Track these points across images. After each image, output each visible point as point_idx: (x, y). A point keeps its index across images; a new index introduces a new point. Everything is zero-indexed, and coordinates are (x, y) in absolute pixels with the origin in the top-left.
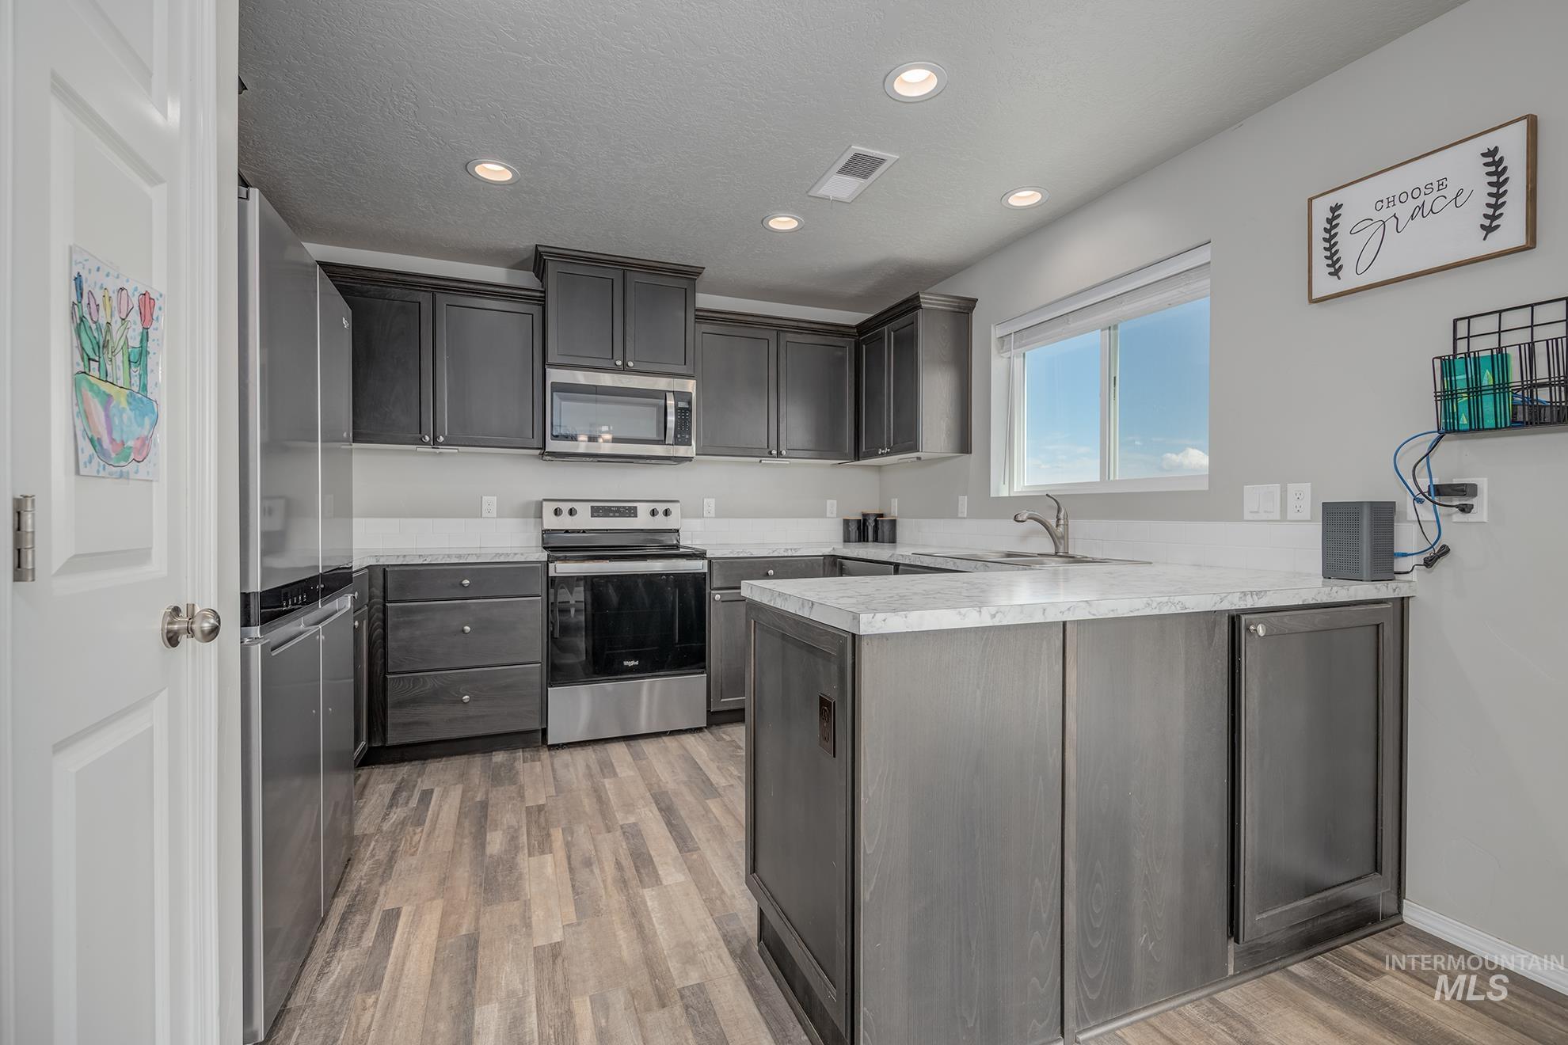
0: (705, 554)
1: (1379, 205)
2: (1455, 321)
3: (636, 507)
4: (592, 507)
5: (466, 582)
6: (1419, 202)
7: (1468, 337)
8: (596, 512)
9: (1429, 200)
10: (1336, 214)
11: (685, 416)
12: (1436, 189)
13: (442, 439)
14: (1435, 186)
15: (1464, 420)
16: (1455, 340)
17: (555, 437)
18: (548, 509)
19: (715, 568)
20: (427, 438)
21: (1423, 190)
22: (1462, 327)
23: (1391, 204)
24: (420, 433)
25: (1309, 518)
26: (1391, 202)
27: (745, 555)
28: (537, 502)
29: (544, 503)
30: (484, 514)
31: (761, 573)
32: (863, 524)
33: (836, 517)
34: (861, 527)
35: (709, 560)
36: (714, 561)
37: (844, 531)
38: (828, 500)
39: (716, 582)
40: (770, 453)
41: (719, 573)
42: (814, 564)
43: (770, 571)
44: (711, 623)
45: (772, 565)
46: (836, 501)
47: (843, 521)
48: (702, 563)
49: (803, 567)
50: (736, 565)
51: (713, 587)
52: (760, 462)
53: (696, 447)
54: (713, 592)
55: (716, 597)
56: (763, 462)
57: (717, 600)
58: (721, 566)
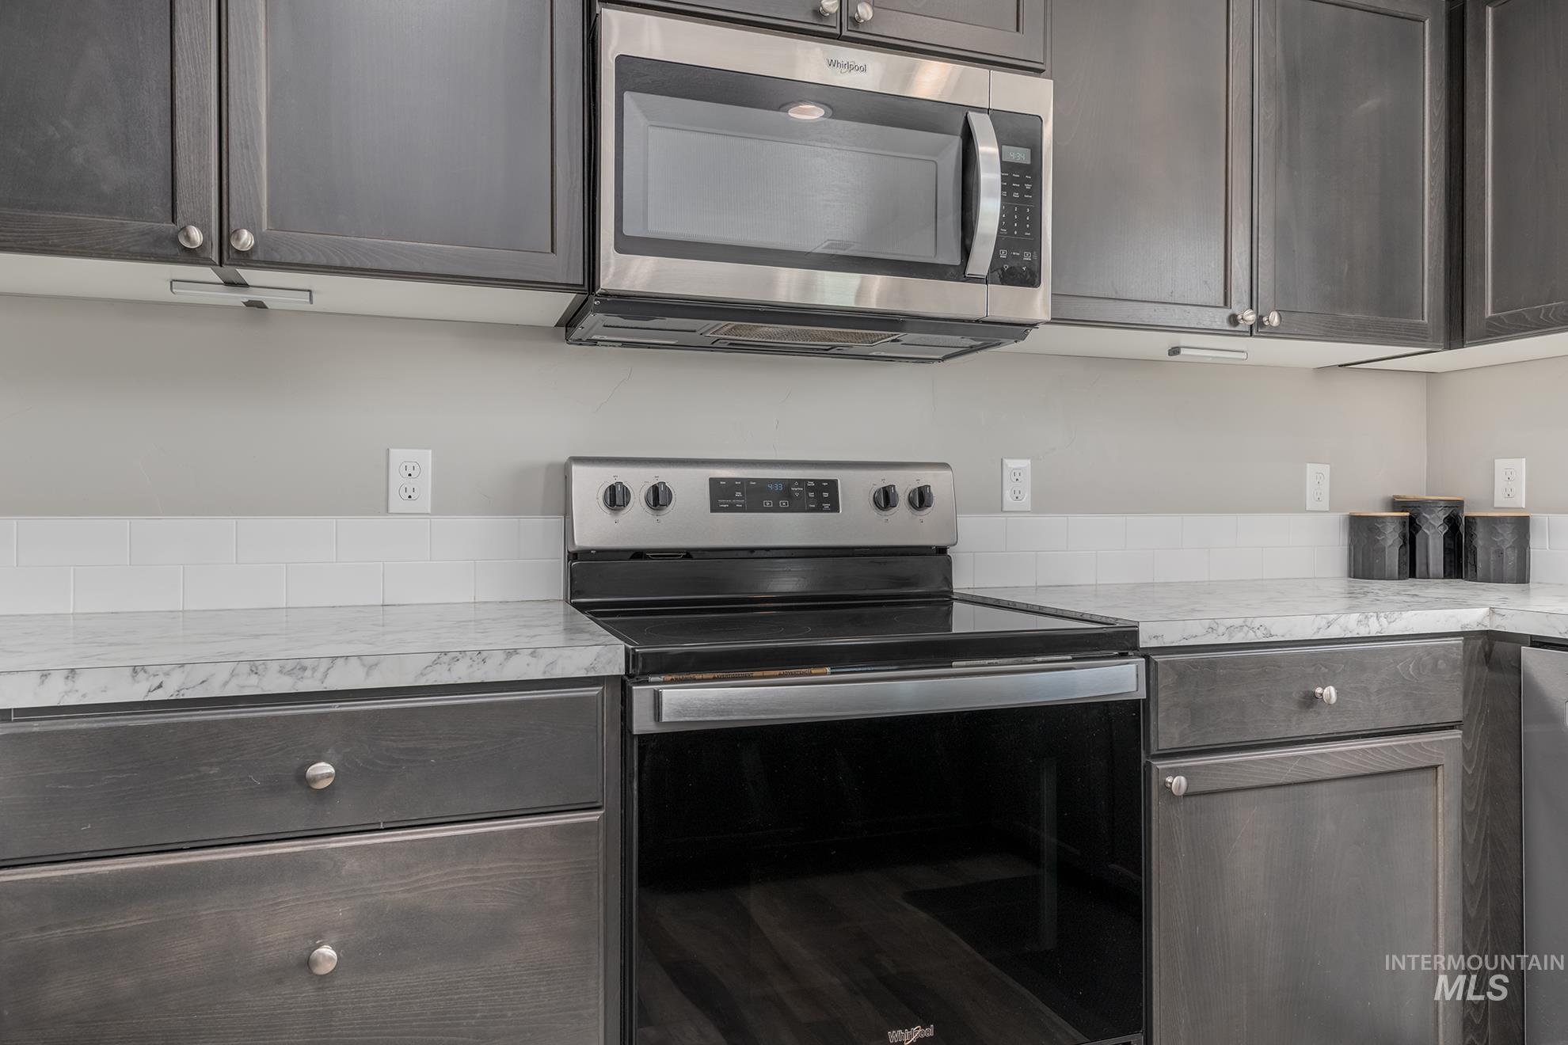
0: (1136, 634)
3: (833, 484)
4: (714, 482)
5: (323, 770)
8: (724, 496)
11: (1023, 191)
13: (246, 239)
17: (627, 244)
18: (588, 484)
19: (1165, 681)
20: (196, 235)
24: (174, 220)
27: (1251, 638)
28: (550, 467)
29: (576, 469)
30: (397, 503)
31: (1296, 696)
32: (1411, 529)
33: (1328, 510)
34: (1404, 536)
35: (1147, 658)
36: (1158, 658)
37: (1352, 548)
38: (1308, 465)
39: (1165, 730)
40: (1234, 320)
41: (1175, 699)
42: (1440, 662)
43: (1324, 689)
44: (1154, 868)
45: (1326, 667)
46: (1328, 466)
47: (1348, 522)
48: (1133, 666)
49: (1411, 673)
50: (1225, 671)
51: (1158, 750)
52: (1175, 351)
53: (1052, 294)
54: (1160, 765)
55: (1171, 784)
56: (1183, 351)
57: (1173, 791)
58: (1182, 674)
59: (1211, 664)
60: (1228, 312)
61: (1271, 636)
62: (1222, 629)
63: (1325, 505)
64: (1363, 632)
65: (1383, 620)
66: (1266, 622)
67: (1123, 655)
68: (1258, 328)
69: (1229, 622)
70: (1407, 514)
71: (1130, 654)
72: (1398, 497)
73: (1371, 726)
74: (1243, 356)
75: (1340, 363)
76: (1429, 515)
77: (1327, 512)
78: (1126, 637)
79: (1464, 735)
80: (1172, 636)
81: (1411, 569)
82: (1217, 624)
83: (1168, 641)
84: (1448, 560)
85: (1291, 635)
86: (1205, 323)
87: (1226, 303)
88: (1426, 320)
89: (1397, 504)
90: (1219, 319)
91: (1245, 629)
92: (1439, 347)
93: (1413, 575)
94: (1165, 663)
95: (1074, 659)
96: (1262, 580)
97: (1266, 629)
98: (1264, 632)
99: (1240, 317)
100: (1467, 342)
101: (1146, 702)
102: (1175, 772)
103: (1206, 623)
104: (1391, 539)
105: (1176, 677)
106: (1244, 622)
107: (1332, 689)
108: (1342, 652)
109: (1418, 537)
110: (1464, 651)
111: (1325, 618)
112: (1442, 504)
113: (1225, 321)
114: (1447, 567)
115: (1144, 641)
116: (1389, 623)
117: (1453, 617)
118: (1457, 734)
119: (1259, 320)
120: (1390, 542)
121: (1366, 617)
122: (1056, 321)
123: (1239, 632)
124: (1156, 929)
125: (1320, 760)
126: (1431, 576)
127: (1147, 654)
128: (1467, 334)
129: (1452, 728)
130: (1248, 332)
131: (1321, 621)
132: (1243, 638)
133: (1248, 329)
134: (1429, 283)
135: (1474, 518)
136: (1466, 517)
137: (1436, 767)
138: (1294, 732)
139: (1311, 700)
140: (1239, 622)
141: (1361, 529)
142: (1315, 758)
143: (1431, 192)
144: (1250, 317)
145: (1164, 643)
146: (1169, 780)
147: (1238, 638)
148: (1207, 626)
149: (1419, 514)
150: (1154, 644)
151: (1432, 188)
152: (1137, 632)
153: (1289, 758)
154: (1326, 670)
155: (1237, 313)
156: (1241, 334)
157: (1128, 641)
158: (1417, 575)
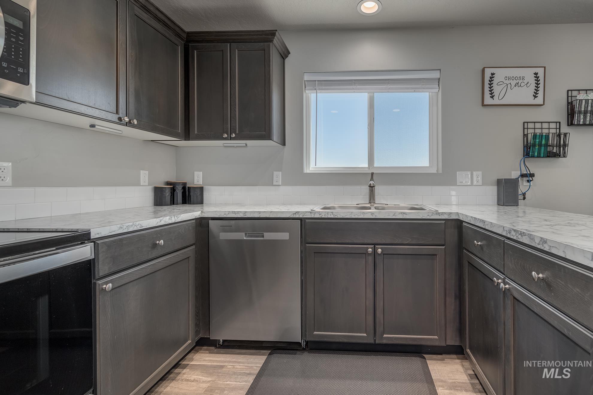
0: (89, 234)
1: (506, 78)
2: (524, 123)
6: (517, 81)
7: (528, 128)
9: (520, 82)
10: (493, 76)
11: (17, 39)
12: (522, 79)
14: (522, 78)
15: (536, 154)
16: (524, 128)
21: (518, 78)
22: (526, 124)
23: (509, 79)
25: (481, 184)
26: (509, 78)
31: (150, 245)
32: (173, 191)
33: (147, 185)
34: (171, 193)
35: (94, 242)
36: (99, 242)
37: (156, 197)
38: (141, 171)
39: (102, 268)
40: (120, 119)
41: (106, 256)
42: (190, 227)
43: (159, 241)
44: (97, 322)
45: (159, 234)
46: (148, 171)
47: (154, 189)
48: (89, 247)
49: (183, 231)
50: (126, 242)
51: (99, 276)
52: (93, 126)
53: (36, 91)
54: (100, 282)
55: (105, 288)
56: (96, 127)
57: (106, 289)
58: (109, 246)
59: (121, 240)
60: (117, 116)
61: (142, 227)
62: (125, 227)
63: (147, 184)
64: (170, 222)
65: (176, 217)
66: (140, 222)
67: (82, 243)
68: (129, 124)
69: (127, 224)
70: (172, 186)
71: (86, 242)
72: (169, 181)
73: (172, 250)
74: (121, 132)
75: (152, 140)
76: (178, 186)
77: (147, 186)
78: (85, 236)
79: (195, 247)
80: (105, 231)
81: (173, 202)
82: (123, 225)
83: (103, 234)
84: (183, 199)
85: (149, 226)
86: (109, 118)
87: (117, 113)
88: (180, 131)
89: (168, 183)
90: (115, 118)
91: (133, 226)
92: (183, 139)
93: (174, 204)
94: (101, 243)
95: (57, 249)
96: (126, 209)
97: (141, 225)
98: (140, 226)
99: (123, 119)
100: (191, 139)
101: (94, 259)
102: (107, 283)
103: (119, 226)
104: (168, 194)
105: (107, 247)
106: (133, 223)
107: (162, 241)
108: (164, 229)
109: (175, 193)
110: (196, 223)
111: (160, 219)
112: (181, 183)
113: (117, 119)
114: (183, 201)
115: (93, 236)
116: (177, 218)
117: (193, 214)
118: (194, 247)
119: (130, 120)
120: (167, 195)
121: (171, 217)
122: (37, 103)
123: (131, 227)
124: (98, 345)
125: (158, 264)
126: (179, 204)
127: (94, 241)
128: (190, 137)
129: (192, 245)
130: (125, 124)
131: (158, 220)
132: (133, 229)
133: (125, 123)
134: (180, 121)
135: (190, 187)
136: (188, 187)
137: (189, 257)
138: (150, 257)
139: (155, 245)
140: (131, 224)
141: (158, 191)
142: (156, 264)
143: (181, 96)
144: (127, 119)
145: (102, 235)
146: (104, 286)
147: (131, 229)
148: (119, 227)
149: (175, 186)
150: (97, 236)
151: (181, 94)
152: (90, 233)
153: (148, 266)
154: (160, 235)
155: (121, 117)
156: (123, 125)
157: (85, 237)
158: (175, 204)
